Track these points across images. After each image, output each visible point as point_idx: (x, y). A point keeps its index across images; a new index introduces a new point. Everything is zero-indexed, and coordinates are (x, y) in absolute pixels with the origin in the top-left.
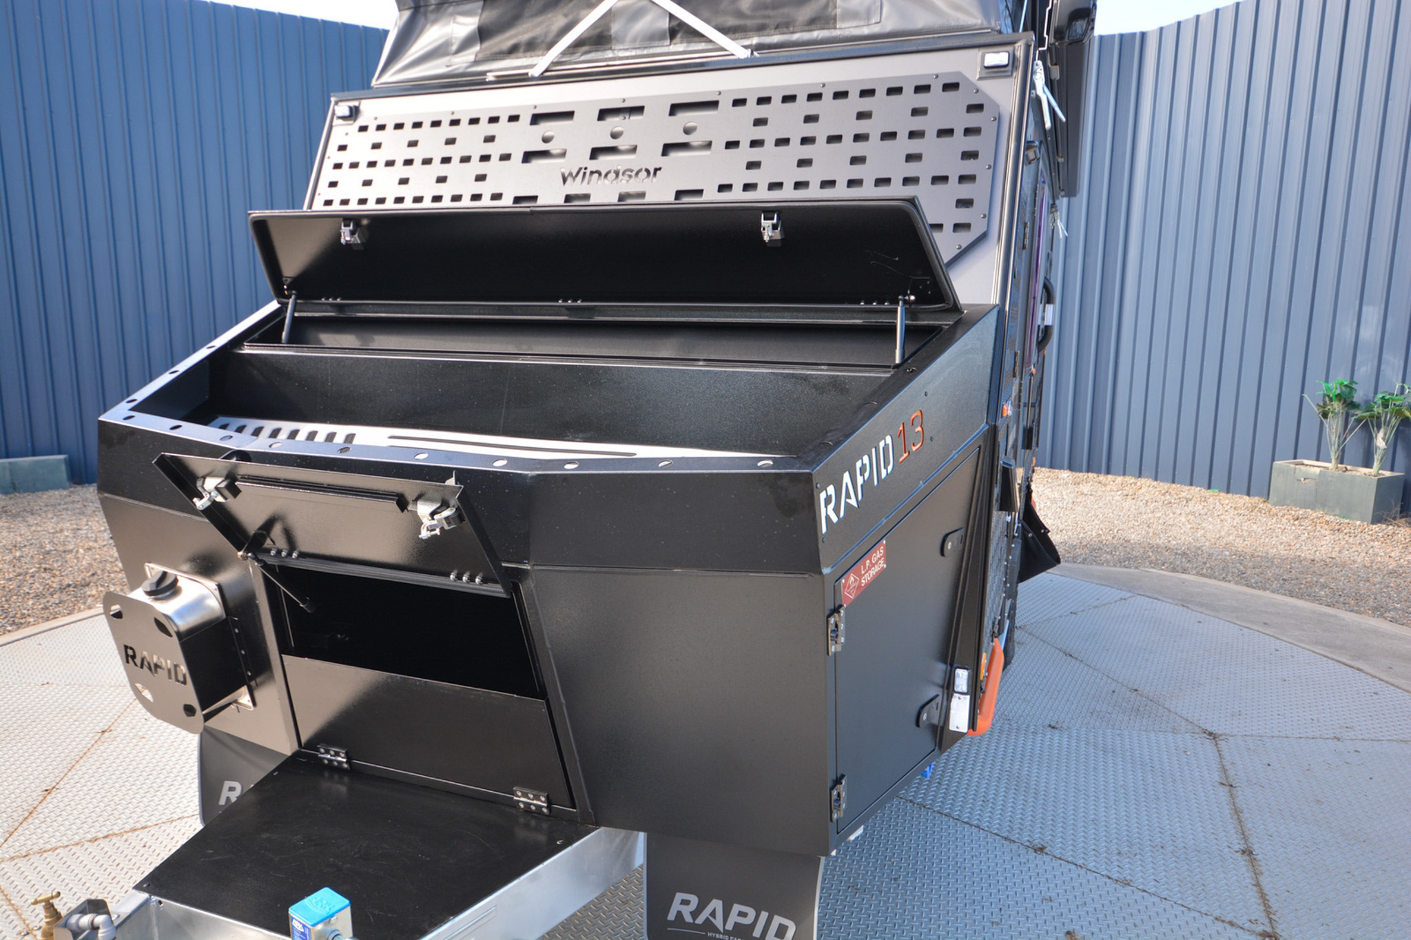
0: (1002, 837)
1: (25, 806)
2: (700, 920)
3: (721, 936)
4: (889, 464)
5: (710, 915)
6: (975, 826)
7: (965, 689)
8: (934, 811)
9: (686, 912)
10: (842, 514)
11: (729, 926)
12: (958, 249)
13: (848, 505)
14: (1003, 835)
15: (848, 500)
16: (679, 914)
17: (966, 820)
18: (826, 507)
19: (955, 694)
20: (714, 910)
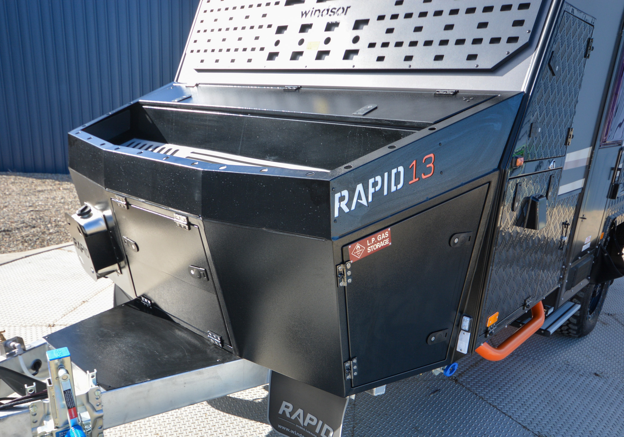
0: (522, 425)
1: (74, 306)
2: (293, 417)
3: (302, 428)
4: (399, 183)
5: (298, 416)
6: (508, 416)
7: (467, 328)
8: (487, 402)
9: (288, 411)
10: (353, 208)
11: (306, 424)
12: (507, 54)
13: (359, 205)
14: (524, 425)
15: (359, 201)
16: (284, 411)
17: (504, 412)
18: (340, 202)
19: (462, 331)
20: (299, 414)
